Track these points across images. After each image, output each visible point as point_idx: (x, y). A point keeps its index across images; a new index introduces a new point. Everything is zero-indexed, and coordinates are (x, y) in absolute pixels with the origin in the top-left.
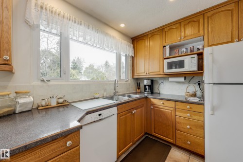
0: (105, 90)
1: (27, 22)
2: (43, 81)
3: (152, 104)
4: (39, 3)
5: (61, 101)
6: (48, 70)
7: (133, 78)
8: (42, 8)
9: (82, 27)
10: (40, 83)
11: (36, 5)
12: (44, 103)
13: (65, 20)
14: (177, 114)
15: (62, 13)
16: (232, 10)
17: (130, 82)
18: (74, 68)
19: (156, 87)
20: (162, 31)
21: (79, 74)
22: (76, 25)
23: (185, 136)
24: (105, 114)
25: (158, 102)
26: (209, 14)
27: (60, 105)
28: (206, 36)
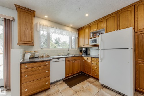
1: (37, 30)
2: (41, 48)
4: (40, 23)
5: (47, 55)
6: (44, 44)
7: (78, 48)
8: (41, 25)
9: (54, 29)
10: (41, 49)
11: (39, 24)
12: (42, 56)
13: (48, 27)
14: (92, 63)
15: (47, 25)
16: (115, 17)
17: (76, 49)
18: (56, 43)
20: (89, 26)
21: (59, 46)
22: (52, 28)
23: (95, 72)
24: (60, 59)
25: (85, 58)
26: (107, 18)
27: (47, 57)
28: (105, 29)
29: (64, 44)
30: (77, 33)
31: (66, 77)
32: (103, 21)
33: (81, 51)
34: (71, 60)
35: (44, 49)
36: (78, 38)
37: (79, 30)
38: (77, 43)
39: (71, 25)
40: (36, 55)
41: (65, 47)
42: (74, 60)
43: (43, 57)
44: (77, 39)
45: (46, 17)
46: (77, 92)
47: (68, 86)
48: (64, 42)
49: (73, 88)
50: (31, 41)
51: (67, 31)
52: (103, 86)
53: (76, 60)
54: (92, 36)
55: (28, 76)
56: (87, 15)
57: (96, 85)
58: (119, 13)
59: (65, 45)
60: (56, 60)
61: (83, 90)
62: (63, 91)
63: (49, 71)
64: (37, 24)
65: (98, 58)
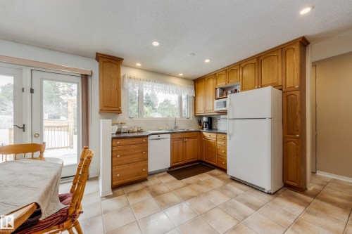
0: (167, 125)
3: (204, 137)
5: (139, 129)
7: (195, 116)
8: (130, 78)
10: (129, 119)
11: (128, 77)
12: (131, 130)
13: (141, 81)
14: (218, 142)
15: (140, 78)
17: (191, 119)
18: (148, 104)
19: (214, 123)
20: (215, 75)
21: (153, 111)
22: (147, 82)
23: (222, 159)
24: (162, 136)
25: (207, 134)
26: (243, 65)
27: (139, 132)
28: (240, 83)
29: (166, 106)
30: (193, 87)
31: (171, 167)
32: (237, 70)
33: (200, 122)
34: (182, 139)
35: (134, 119)
36: (195, 98)
37: (197, 82)
38: (192, 106)
39: (181, 75)
40: (125, 129)
41: (168, 114)
42: (186, 138)
43: (133, 132)
44: (192, 99)
45: (139, 65)
46: (189, 184)
47: (174, 179)
48: (167, 102)
49: (183, 180)
50: (118, 107)
51: (174, 84)
52: (234, 180)
53: (189, 138)
54: (220, 94)
55: (121, 156)
56: (207, 61)
57: (222, 179)
58: (262, 58)
59: (167, 109)
60: (156, 136)
61: (199, 183)
62: (167, 183)
63: (147, 152)
64: (124, 76)
65: (226, 134)
